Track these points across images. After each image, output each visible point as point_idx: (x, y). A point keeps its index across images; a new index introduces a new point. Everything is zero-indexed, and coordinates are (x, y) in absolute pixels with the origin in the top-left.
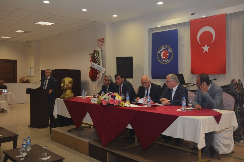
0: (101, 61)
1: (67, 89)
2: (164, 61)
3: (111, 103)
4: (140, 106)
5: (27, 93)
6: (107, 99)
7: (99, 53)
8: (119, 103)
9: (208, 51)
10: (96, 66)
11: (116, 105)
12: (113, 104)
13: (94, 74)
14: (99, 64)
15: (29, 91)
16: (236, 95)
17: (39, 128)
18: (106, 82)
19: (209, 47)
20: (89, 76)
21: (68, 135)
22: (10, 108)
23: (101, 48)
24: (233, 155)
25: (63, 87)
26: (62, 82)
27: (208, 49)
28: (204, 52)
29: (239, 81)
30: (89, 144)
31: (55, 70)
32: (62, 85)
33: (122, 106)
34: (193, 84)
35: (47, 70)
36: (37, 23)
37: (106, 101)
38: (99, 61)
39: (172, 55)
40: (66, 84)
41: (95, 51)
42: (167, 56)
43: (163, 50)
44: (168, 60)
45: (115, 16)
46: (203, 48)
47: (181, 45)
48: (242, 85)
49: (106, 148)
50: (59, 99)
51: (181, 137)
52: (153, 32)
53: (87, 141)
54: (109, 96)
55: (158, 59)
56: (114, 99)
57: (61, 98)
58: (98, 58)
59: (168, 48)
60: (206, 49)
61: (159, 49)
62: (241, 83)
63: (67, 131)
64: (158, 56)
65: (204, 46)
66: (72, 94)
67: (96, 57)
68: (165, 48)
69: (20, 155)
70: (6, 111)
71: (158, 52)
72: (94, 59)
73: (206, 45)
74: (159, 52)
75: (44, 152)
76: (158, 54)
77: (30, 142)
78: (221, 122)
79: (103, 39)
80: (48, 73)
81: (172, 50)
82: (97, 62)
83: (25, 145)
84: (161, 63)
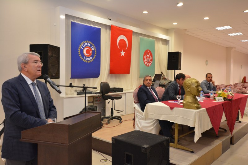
2: (87, 59)
9: (124, 55)
19: (124, 53)
27: (124, 54)
30: (222, 142)
39: (96, 54)
42: (90, 54)
44: (91, 58)
46: (121, 52)
55: (80, 55)
59: (91, 45)
60: (123, 53)
61: (81, 44)
68: (89, 45)
73: (123, 51)
74: (82, 48)
81: (95, 48)
84: (83, 60)
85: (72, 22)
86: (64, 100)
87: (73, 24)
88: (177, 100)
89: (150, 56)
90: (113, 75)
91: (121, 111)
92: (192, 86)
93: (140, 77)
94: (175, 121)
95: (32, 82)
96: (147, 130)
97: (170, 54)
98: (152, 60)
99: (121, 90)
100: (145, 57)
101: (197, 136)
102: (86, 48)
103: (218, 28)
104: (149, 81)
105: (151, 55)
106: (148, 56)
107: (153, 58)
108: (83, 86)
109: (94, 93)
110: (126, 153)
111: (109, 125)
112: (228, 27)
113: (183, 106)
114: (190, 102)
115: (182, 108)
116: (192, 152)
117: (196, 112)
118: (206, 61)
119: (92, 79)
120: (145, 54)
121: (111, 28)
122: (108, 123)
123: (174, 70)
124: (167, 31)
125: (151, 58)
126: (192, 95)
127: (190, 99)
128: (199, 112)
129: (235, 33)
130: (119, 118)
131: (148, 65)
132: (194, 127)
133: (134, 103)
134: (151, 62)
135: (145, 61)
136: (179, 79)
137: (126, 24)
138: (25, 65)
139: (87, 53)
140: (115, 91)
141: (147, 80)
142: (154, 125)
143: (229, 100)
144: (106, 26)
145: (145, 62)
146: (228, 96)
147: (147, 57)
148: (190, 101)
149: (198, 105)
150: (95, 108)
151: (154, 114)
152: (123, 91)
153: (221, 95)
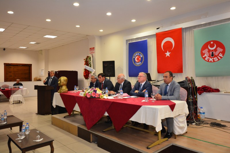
0: (92, 64)
1: (63, 85)
2: (137, 64)
3: (93, 96)
4: (115, 98)
5: (35, 89)
6: (90, 93)
7: (90, 58)
8: (99, 96)
9: (169, 56)
10: (88, 68)
11: (97, 97)
12: (95, 97)
13: (87, 74)
14: (90, 67)
15: (36, 87)
16: (190, 88)
17: (44, 115)
18: (93, 80)
19: (170, 53)
20: (83, 75)
21: (63, 120)
22: (25, 100)
23: (92, 55)
24: (186, 135)
25: (60, 84)
26: (59, 80)
27: (170, 54)
28: (166, 56)
29: (191, 78)
30: (78, 127)
31: (58, 71)
32: (59, 82)
33: (101, 98)
34: (158, 81)
35: (51, 71)
36: (44, 37)
37: (89, 95)
38: (90, 65)
39: (144, 59)
40: (62, 81)
41: (88, 57)
42: (140, 60)
43: (137, 56)
44: (140, 63)
45: (101, 31)
47: (150, 51)
48: (194, 81)
49: (90, 131)
50: (57, 93)
51: (144, 122)
53: (77, 125)
54: (92, 91)
55: (133, 62)
56: (96, 93)
57: (59, 92)
58: (90, 62)
59: (140, 54)
60: (168, 54)
61: (134, 55)
62: (193, 79)
63: (62, 118)
64: (133, 60)
65: (167, 52)
66: (67, 89)
67: (88, 61)
68: (138, 54)
69: (19, 138)
70: (22, 102)
72: (87, 63)
73: (168, 52)
74: (134, 57)
75: (38, 136)
76: (133, 59)
77: (28, 127)
78: (175, 110)
79: (94, 48)
80: (52, 74)
81: (143, 55)
82: (89, 65)
83: (24, 130)
84: (135, 65)
85: (129, 43)
87: (130, 44)
89: (216, 48)
98: (223, 53)
100: (205, 51)
105: (220, 45)
106: (212, 49)
120: (205, 47)
121: (156, 35)
125: (219, 50)
131: (213, 60)
134: (221, 55)
135: (204, 56)
139: (137, 60)
145: (204, 58)
147: (209, 51)
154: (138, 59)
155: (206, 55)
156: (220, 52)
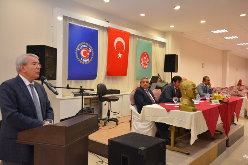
27: (121, 56)
30: (218, 144)
42: (88, 56)
44: (88, 60)
46: (118, 54)
52: (70, 23)
55: (77, 57)
59: (88, 47)
60: (120, 55)
61: (78, 45)
64: (76, 53)
65: (119, 53)
68: (86, 46)
71: (77, 49)
74: (79, 49)
81: (92, 50)
84: (80, 62)
86: (61, 101)
88: (173, 102)
90: (110, 77)
91: (117, 113)
92: (189, 89)
93: (137, 79)
94: (171, 123)
95: (30, 83)
96: (143, 132)
97: (166, 56)
98: (149, 62)
99: (118, 92)
100: (142, 59)
101: (193, 138)
102: (83, 49)
103: (215, 32)
104: (146, 83)
105: (148, 57)
106: (145, 58)
107: (150, 60)
108: (80, 87)
109: (91, 95)
110: (122, 155)
111: (105, 127)
112: (224, 31)
113: (180, 108)
114: (186, 105)
115: (179, 111)
116: (188, 154)
117: (192, 115)
118: (203, 64)
119: (89, 80)
120: (142, 57)
121: (109, 30)
122: (105, 125)
123: (171, 73)
124: (164, 34)
125: (148, 60)
126: (188, 98)
127: (186, 102)
128: (195, 114)
129: (231, 36)
130: (116, 120)
131: (145, 67)
132: (190, 130)
133: (130, 105)
134: (148, 64)
135: (141, 63)
136: (175, 81)
137: (123, 26)
138: (23, 66)
139: (84, 55)
140: (112, 93)
141: (144, 82)
142: (150, 127)
143: (225, 103)
144: (103, 28)
145: (142, 64)
146: (224, 99)
148: (186, 103)
149: (194, 108)
150: (92, 109)
151: (150, 116)
152: (119, 93)
153: (217, 98)
154: (85, 53)
155: (142, 63)
156: (148, 62)
